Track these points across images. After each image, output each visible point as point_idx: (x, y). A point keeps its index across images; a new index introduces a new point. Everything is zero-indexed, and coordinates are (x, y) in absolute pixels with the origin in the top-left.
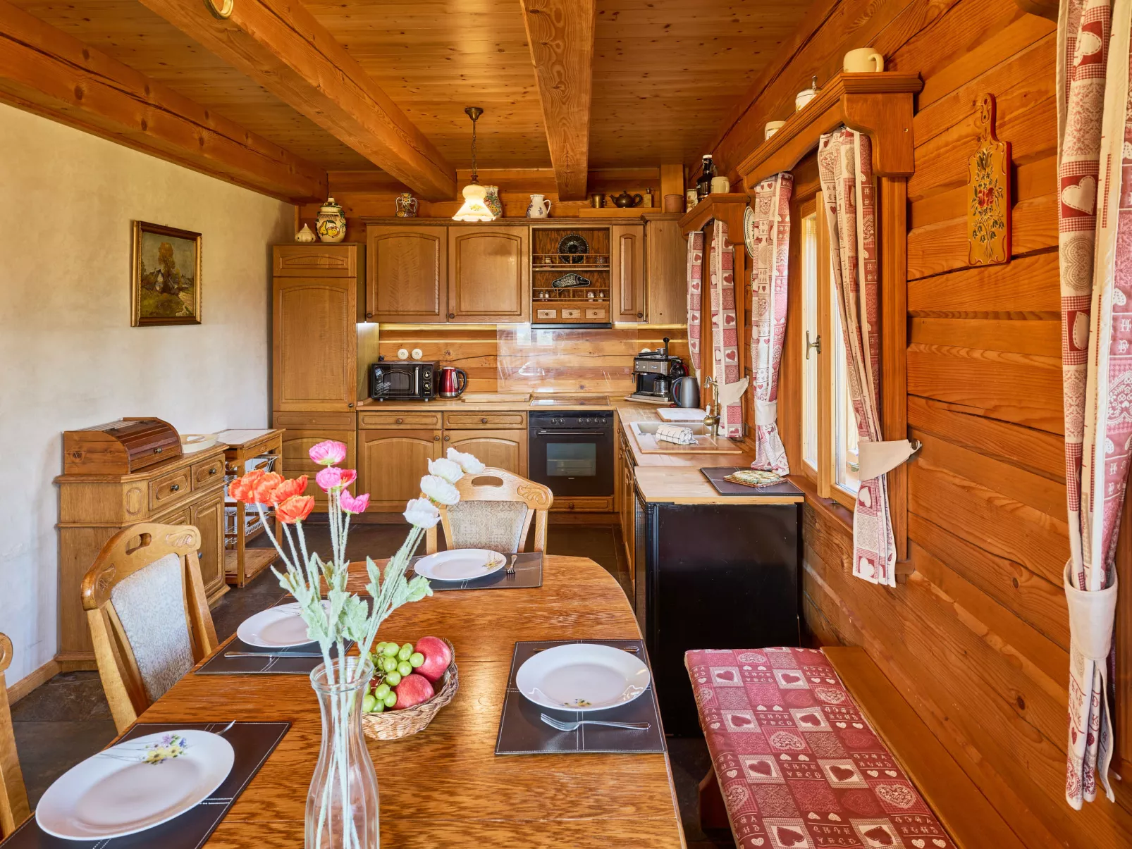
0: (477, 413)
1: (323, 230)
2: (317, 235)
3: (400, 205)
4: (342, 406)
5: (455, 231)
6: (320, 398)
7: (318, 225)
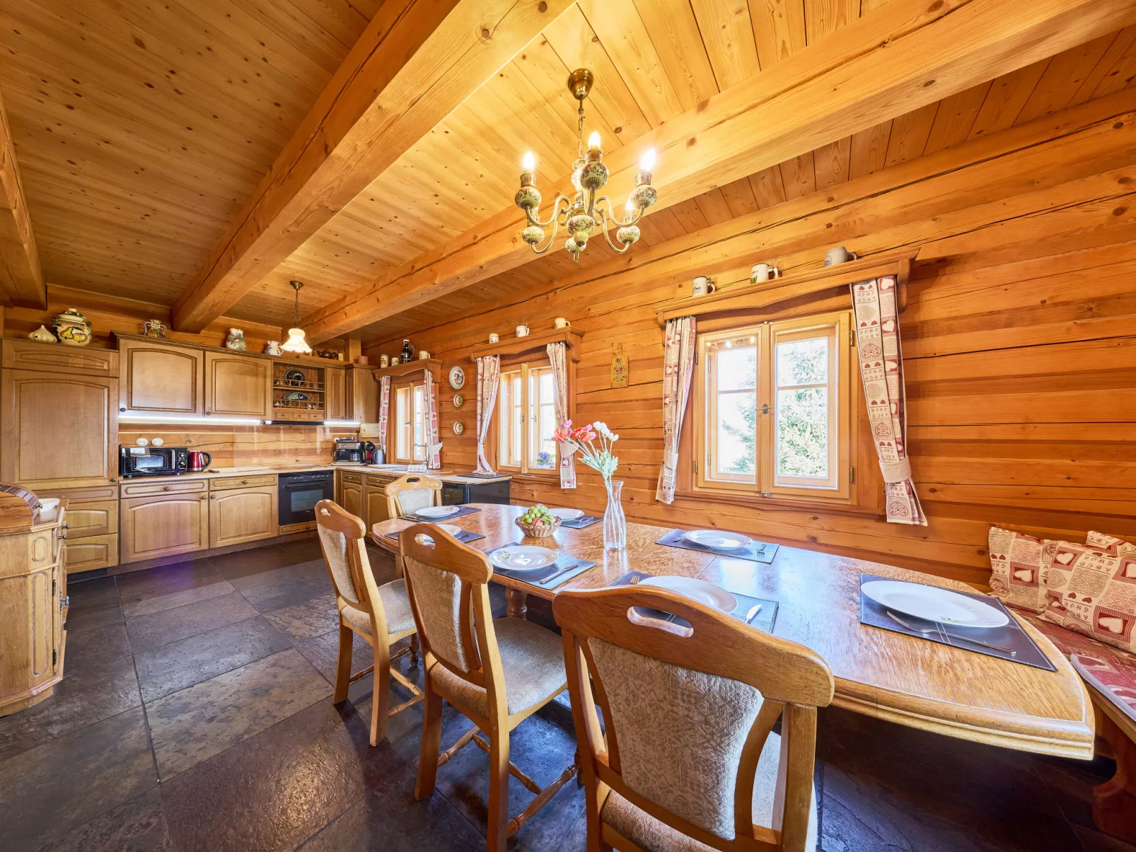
1: (67, 334)
2: (57, 337)
3: (149, 328)
5: (210, 356)
6: (72, 476)
7: (60, 329)
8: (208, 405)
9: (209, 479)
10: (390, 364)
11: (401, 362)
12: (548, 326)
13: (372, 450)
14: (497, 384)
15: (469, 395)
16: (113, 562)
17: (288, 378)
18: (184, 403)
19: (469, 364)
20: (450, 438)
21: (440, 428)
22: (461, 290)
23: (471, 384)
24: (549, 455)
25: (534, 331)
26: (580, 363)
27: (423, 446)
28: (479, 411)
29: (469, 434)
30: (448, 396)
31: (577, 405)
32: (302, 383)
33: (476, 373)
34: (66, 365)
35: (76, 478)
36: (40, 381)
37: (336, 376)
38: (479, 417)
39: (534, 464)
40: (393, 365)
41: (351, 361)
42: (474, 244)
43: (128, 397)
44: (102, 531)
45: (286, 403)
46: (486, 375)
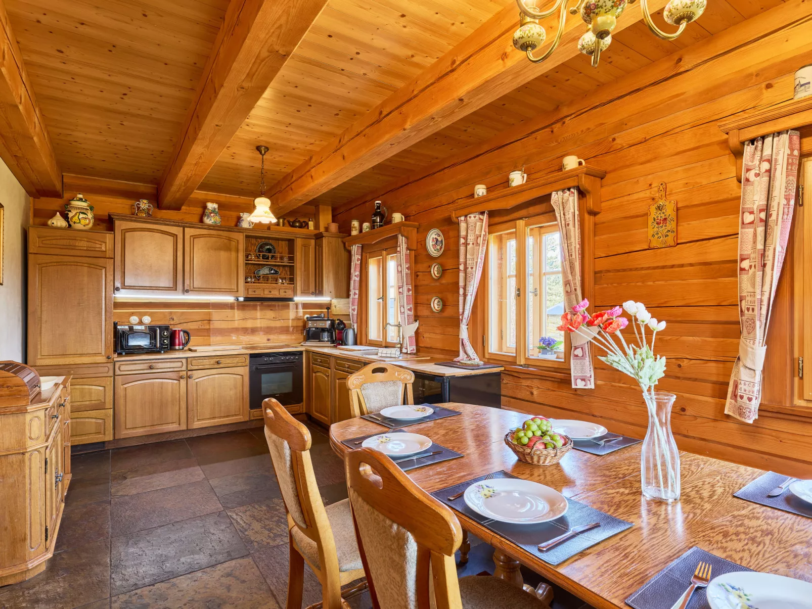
0: (213, 358)
1: (75, 219)
2: (68, 222)
3: (138, 208)
4: (101, 359)
5: (189, 232)
6: (78, 353)
7: (70, 215)
8: (187, 282)
9: (187, 358)
10: (361, 231)
11: (373, 227)
12: (553, 169)
13: (343, 329)
14: (485, 248)
15: (449, 264)
16: (108, 437)
17: (259, 251)
18: (166, 282)
19: (449, 225)
20: (427, 317)
21: (416, 304)
22: (437, 134)
23: (452, 250)
24: (554, 341)
25: (533, 176)
26: (597, 217)
27: (397, 326)
28: (461, 283)
29: (449, 312)
30: (426, 265)
31: (596, 273)
32: (273, 257)
33: (458, 237)
34: (73, 248)
35: (81, 355)
36: (55, 264)
37: (306, 246)
38: (461, 291)
39: (533, 352)
40: (364, 231)
41: (322, 230)
42: (452, 71)
43: (122, 277)
44: (100, 406)
45: (258, 279)
46: (471, 238)
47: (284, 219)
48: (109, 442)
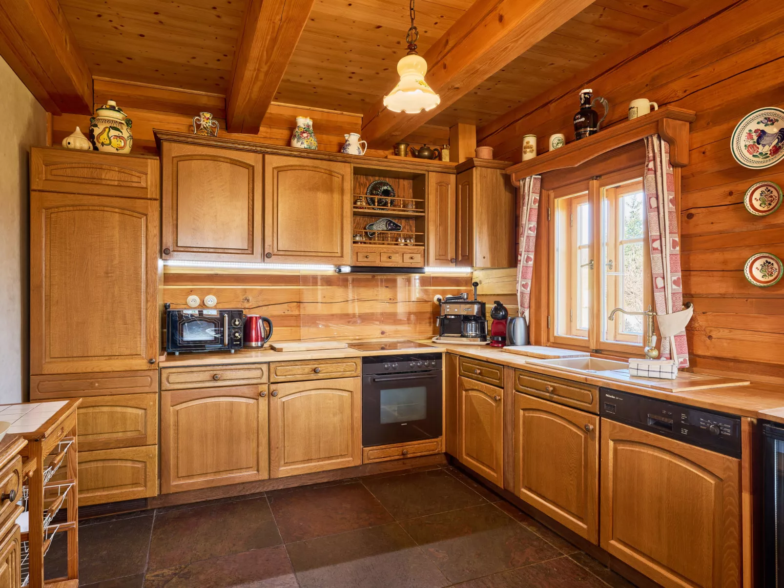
0: (307, 362)
1: (104, 138)
2: (94, 143)
3: (198, 126)
4: (140, 363)
6: (106, 354)
7: (97, 131)
9: (269, 363)
10: (542, 151)
11: (572, 139)
13: (503, 318)
16: (152, 490)
17: (372, 194)
32: (392, 202)
34: (100, 182)
35: (110, 357)
36: (71, 208)
37: (442, 186)
41: (464, 159)
43: (173, 233)
44: (139, 442)
45: (370, 237)
47: (407, 145)
48: (154, 498)
